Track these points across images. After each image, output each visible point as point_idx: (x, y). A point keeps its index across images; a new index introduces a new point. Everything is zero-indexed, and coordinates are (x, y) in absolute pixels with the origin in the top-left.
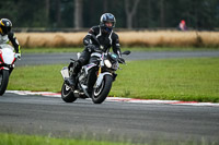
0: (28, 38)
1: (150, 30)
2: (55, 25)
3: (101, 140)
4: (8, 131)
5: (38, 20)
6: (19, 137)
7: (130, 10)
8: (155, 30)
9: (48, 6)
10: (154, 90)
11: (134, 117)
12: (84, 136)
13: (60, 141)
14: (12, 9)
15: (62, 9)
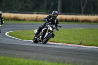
0: (37, 17)
1: (92, 15)
2: (49, 11)
3: (69, 63)
4: (28, 58)
5: (41, 9)
6: (32, 61)
7: (83, 6)
8: (94, 15)
9: (46, 3)
10: (93, 42)
11: (84, 54)
12: (61, 62)
13: (51, 63)
14: (30, 3)
15: (52, 4)
